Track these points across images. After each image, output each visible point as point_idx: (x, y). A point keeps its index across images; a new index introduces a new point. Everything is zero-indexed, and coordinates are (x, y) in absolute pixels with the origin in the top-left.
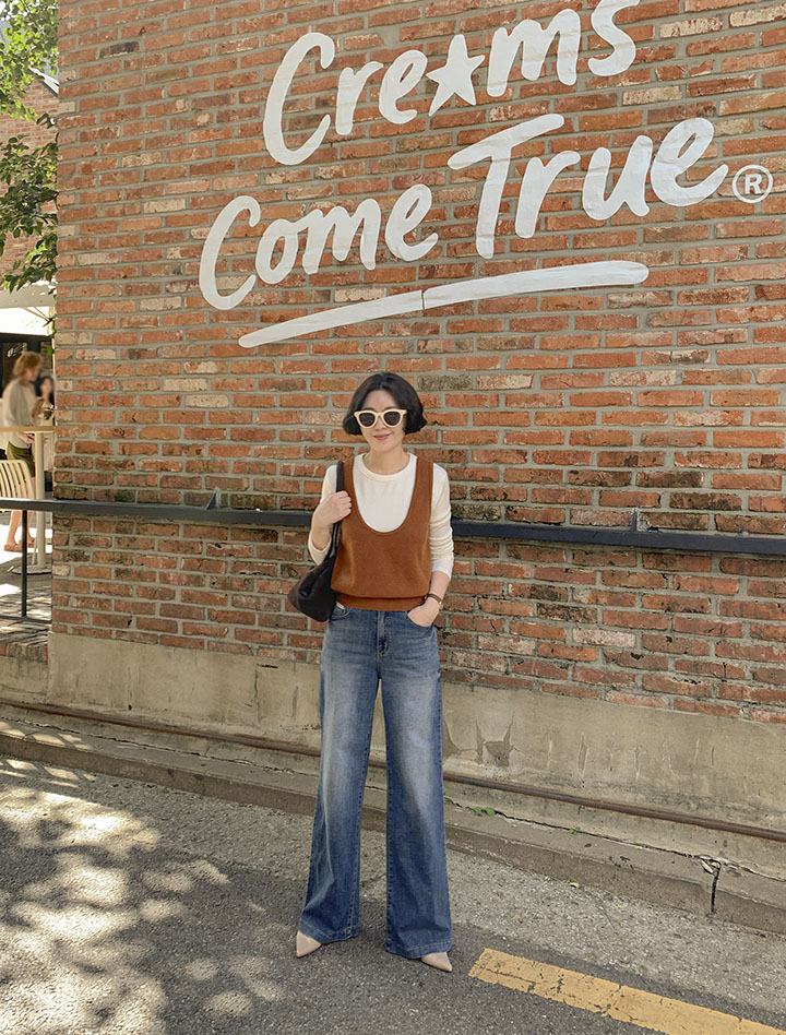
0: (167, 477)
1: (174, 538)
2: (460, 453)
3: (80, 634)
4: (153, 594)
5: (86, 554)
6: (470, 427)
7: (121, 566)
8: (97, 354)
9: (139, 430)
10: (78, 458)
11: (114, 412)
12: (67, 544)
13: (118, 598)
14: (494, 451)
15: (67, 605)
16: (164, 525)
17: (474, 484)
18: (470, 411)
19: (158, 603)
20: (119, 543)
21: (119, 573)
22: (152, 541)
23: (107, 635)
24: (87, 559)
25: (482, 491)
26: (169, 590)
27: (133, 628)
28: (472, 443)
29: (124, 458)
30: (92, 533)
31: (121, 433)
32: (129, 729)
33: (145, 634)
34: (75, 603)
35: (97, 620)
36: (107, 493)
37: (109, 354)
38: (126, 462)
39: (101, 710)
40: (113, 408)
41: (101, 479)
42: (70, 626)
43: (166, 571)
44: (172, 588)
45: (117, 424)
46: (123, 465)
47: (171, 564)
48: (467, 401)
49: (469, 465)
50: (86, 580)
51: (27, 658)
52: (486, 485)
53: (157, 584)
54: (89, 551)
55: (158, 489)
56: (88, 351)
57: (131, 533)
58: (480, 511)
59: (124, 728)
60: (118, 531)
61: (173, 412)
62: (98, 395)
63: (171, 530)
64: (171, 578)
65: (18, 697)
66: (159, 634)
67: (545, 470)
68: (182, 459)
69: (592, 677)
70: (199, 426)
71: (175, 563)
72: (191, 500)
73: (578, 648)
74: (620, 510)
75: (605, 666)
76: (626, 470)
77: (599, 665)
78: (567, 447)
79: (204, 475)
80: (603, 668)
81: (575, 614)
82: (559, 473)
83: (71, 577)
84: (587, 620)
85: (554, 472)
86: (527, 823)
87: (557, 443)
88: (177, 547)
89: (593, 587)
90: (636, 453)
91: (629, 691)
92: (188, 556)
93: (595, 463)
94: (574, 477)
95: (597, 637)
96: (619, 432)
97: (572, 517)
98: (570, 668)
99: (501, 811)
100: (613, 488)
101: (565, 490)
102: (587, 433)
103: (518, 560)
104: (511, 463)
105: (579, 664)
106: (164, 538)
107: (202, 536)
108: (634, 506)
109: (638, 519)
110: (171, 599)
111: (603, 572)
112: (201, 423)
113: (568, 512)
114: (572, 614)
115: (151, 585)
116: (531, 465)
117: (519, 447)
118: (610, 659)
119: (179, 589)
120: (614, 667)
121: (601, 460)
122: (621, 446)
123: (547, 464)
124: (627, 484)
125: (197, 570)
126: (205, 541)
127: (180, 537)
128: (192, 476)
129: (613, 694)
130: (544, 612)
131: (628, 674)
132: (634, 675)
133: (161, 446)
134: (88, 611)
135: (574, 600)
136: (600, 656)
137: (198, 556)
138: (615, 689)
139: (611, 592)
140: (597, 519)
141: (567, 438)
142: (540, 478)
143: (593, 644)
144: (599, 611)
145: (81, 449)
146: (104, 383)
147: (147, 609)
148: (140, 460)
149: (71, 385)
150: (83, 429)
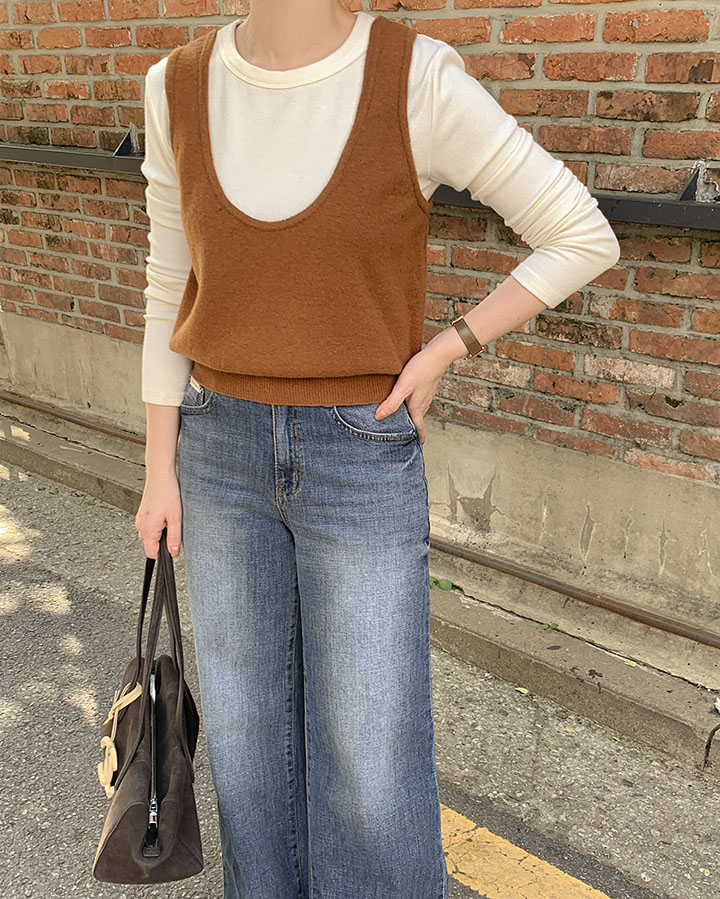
0: (77, 108)
1: (97, 197)
3: (28, 315)
4: (88, 271)
5: (14, 215)
7: (50, 232)
9: (35, 34)
13: (56, 273)
15: (9, 278)
16: (84, 178)
19: (96, 282)
20: (44, 201)
21: (50, 240)
22: (76, 199)
23: (51, 318)
24: (15, 221)
26: (103, 267)
27: (76, 312)
29: (27, 79)
30: (14, 188)
31: (16, 40)
33: (89, 321)
34: (16, 276)
35: (40, 301)
36: (20, 131)
38: (30, 85)
39: (60, 404)
41: (10, 113)
42: (17, 304)
43: (96, 241)
44: (106, 264)
45: (12, 26)
46: (28, 90)
47: (99, 233)
50: (20, 248)
53: (89, 259)
54: (17, 211)
55: (70, 125)
57: (53, 188)
59: (77, 426)
60: (40, 185)
63: (94, 185)
64: (102, 251)
66: (103, 321)
67: (560, 92)
68: (89, 79)
69: (607, 426)
70: (100, 25)
71: (104, 230)
72: (107, 141)
73: (590, 382)
74: (673, 164)
75: (627, 413)
76: (691, 88)
77: (618, 410)
78: (598, 46)
79: (115, 105)
80: (624, 415)
81: (589, 334)
82: (581, 97)
83: (7, 245)
84: (606, 343)
85: (575, 94)
86: (489, 608)
87: (584, 40)
88: (102, 209)
89: (620, 293)
90: (712, 54)
91: (657, 451)
92: (116, 222)
93: (641, 76)
94: (605, 103)
95: (619, 369)
96: (687, 13)
97: (597, 176)
98: (578, 410)
99: (461, 586)
100: (667, 125)
101: (589, 129)
102: (630, 17)
103: (512, 248)
104: (509, 79)
105: (590, 407)
106: (86, 196)
107: (126, 194)
108: (698, 158)
109: (700, 181)
110: (107, 278)
111: (638, 270)
112: (101, 19)
113: (592, 168)
114: (584, 333)
115: (83, 258)
116: (541, 82)
117: (524, 49)
118: (633, 402)
119: (114, 266)
120: (639, 416)
121: (651, 70)
122: (688, 41)
123: (563, 79)
124: (691, 117)
125: (127, 242)
126: (131, 202)
127: (103, 197)
128: (103, 105)
129: (634, 454)
130: (545, 326)
131: (659, 428)
132: (668, 430)
133: (62, 58)
134: (30, 287)
135: (589, 312)
136: (621, 398)
137: (126, 223)
138: (638, 446)
139: (646, 303)
140: (635, 180)
141: (600, 27)
142: (553, 106)
143: (611, 379)
144: (626, 333)
147: (86, 289)
148: (45, 82)
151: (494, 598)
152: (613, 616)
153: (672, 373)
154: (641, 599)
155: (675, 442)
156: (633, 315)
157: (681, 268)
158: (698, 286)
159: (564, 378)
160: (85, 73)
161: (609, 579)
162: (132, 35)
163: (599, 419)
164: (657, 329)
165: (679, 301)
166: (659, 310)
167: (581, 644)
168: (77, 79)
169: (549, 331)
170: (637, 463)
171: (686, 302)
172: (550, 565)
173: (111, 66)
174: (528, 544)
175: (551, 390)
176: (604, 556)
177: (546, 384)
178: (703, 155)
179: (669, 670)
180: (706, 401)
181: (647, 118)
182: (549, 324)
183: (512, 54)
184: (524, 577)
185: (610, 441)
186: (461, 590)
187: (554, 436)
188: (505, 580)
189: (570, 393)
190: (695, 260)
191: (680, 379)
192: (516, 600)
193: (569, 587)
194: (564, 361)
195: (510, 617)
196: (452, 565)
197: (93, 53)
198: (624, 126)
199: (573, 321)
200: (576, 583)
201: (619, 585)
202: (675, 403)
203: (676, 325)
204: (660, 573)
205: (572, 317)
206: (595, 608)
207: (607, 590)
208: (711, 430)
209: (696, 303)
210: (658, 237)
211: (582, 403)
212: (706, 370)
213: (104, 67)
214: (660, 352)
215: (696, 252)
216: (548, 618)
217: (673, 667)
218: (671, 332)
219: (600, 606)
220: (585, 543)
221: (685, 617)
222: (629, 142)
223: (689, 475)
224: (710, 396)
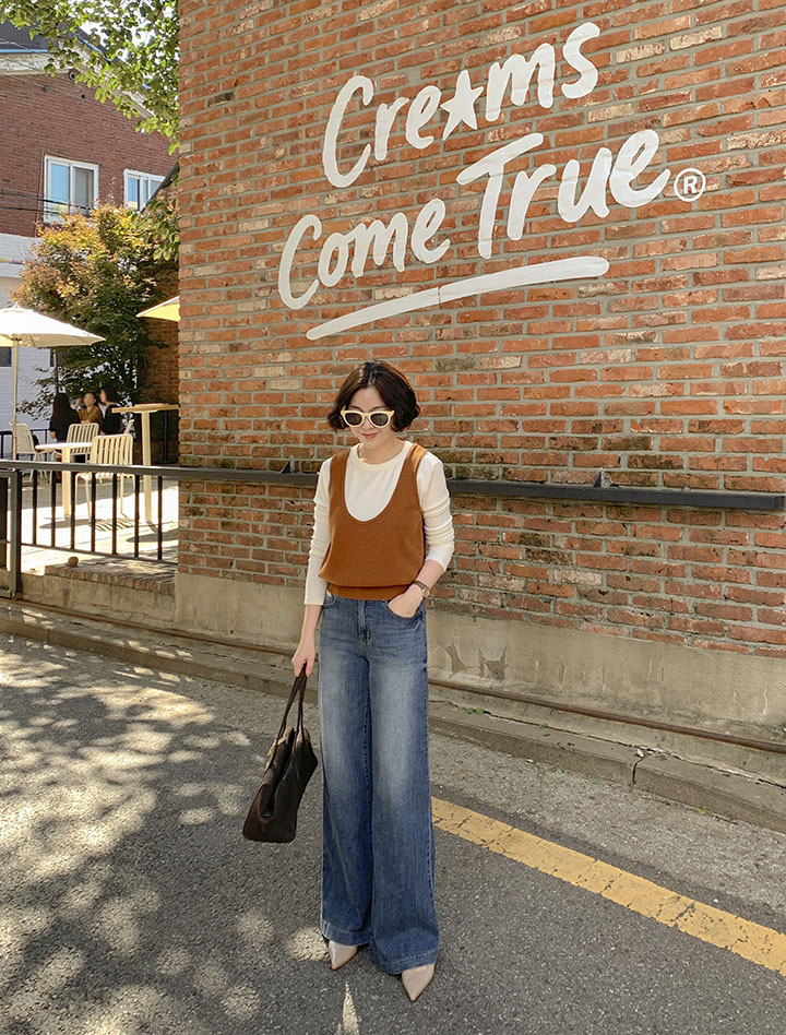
0: (257, 448)
1: (262, 497)
2: (467, 423)
3: (197, 574)
4: (246, 541)
5: (201, 510)
6: (475, 402)
7: (225, 519)
8: (207, 348)
9: (237, 410)
10: (195, 433)
11: (220, 395)
12: (189, 502)
13: (223, 545)
14: (492, 422)
15: (188, 550)
16: (255, 487)
17: (479, 450)
18: (475, 389)
19: (251, 548)
20: (224, 501)
21: (223, 524)
22: (247, 499)
23: (214, 574)
24: (201, 514)
25: (484, 455)
26: (258, 538)
27: (234, 569)
28: (477, 415)
29: (227, 432)
30: (204, 494)
31: (224, 412)
32: (228, 647)
33: (242, 574)
34: (193, 549)
35: (208, 563)
36: (215, 461)
37: (216, 348)
38: (228, 436)
39: (211, 634)
40: (219, 392)
41: (211, 451)
42: (190, 567)
43: (256, 523)
44: (261, 536)
45: (222, 405)
46: (226, 439)
47: (260, 518)
48: (472, 380)
49: (476, 434)
50: (201, 530)
51: (160, 593)
52: (488, 450)
53: (250, 534)
54: (203, 508)
55: (251, 457)
56: (201, 347)
57: (232, 493)
58: (481, 472)
59: (224, 647)
60: (223, 491)
61: (262, 395)
62: (209, 382)
63: (260, 490)
64: (260, 529)
65: (154, 623)
66: (252, 573)
67: (531, 437)
68: (268, 432)
69: (569, 610)
71: (263, 516)
72: (274, 466)
73: (558, 585)
74: (589, 470)
75: (579, 601)
77: (574, 600)
79: (283, 446)
83: (191, 529)
84: (564, 562)
85: (539, 439)
87: (541, 414)
88: (264, 504)
89: (569, 535)
90: (601, 421)
92: (271, 511)
93: (570, 430)
95: (572, 576)
97: (552, 476)
98: (552, 602)
99: (488, 711)
100: (584, 451)
101: (547, 454)
102: (563, 405)
103: (511, 513)
104: (506, 432)
105: (559, 600)
106: (255, 497)
107: (282, 494)
108: (599, 467)
111: (577, 522)
113: (549, 472)
114: (553, 557)
115: (246, 534)
116: (521, 433)
117: (512, 418)
118: (582, 595)
119: (265, 537)
121: (574, 428)
123: (532, 432)
125: (277, 522)
127: (266, 496)
128: (274, 446)
134: (203, 555)
135: (554, 546)
136: (575, 593)
139: (583, 540)
140: (571, 478)
142: (528, 444)
143: (569, 582)
145: (197, 425)
146: (213, 372)
147: (244, 553)
148: (238, 434)
149: (189, 375)
150: (199, 410)
159: (542, 583)
163: (564, 606)
164: (590, 553)
169: (533, 557)
170: (587, 630)
175: (537, 592)
176: (572, 685)
180: (619, 591)
181: (574, 449)
182: (533, 553)
183: (507, 421)
185: (571, 619)
189: (547, 592)
194: (543, 574)
198: (563, 452)
205: (545, 548)
208: (623, 606)
210: (585, 505)
211: (554, 598)
222: (566, 460)
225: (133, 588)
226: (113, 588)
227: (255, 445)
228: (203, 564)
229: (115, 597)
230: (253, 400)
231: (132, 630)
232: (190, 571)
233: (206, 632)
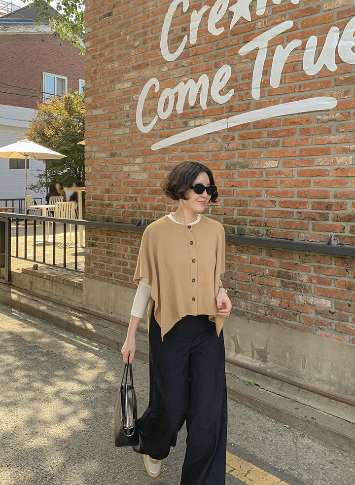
0: (125, 211)
1: (127, 239)
2: (244, 201)
3: (94, 279)
4: (120, 263)
5: (96, 244)
6: (249, 188)
7: (108, 250)
8: (99, 155)
9: (114, 189)
10: (93, 202)
11: (106, 181)
12: (90, 239)
13: (108, 264)
14: (259, 201)
15: (90, 266)
16: (123, 233)
17: (251, 218)
18: (249, 180)
19: (122, 267)
20: (107, 240)
21: (107, 253)
22: (119, 239)
23: (103, 280)
24: (96, 246)
25: (254, 221)
26: (125, 262)
27: (113, 278)
28: (250, 196)
29: (109, 202)
30: (98, 235)
31: (107, 191)
32: (109, 322)
33: (117, 281)
34: (92, 265)
35: (100, 274)
36: (103, 218)
37: (103, 155)
38: (110, 204)
39: (101, 312)
40: (105, 180)
41: (101, 212)
42: (91, 275)
43: (124, 253)
44: (127, 261)
45: (107, 187)
46: (109, 205)
47: (126, 251)
48: (247, 175)
49: (249, 208)
50: (96, 255)
51: (76, 287)
52: (256, 218)
53: (121, 259)
54: (97, 243)
55: (121, 216)
56: (96, 154)
57: (112, 236)
58: (253, 231)
59: (107, 322)
60: (107, 235)
61: (127, 182)
62: (100, 174)
63: (126, 235)
64: (126, 256)
65: (73, 304)
66: (122, 281)
67: (285, 211)
68: (130, 203)
69: (309, 321)
70: (136, 188)
71: (127, 250)
72: (133, 221)
73: (301, 305)
74: (323, 234)
75: (316, 316)
76: (326, 211)
77: (313, 315)
78: (296, 199)
79: (138, 211)
80: (315, 317)
81: (300, 287)
82: (292, 213)
83: (91, 254)
84: (306, 291)
85: (290, 212)
86: (270, 393)
87: (291, 197)
88: (128, 242)
89: (309, 274)
90: (331, 202)
91: (328, 331)
92: (131, 247)
93: (310, 208)
94: (300, 215)
95: (311, 300)
96: (323, 191)
97: (298, 236)
98: (298, 315)
99: (259, 384)
100: (320, 222)
101: (295, 222)
102: (306, 191)
103: (271, 258)
104: (268, 207)
105: (302, 314)
106: (123, 238)
107: (136, 238)
108: (330, 232)
109: (332, 239)
110: (126, 266)
111: (314, 266)
112: (137, 186)
113: (296, 234)
114: (298, 287)
115: (119, 259)
116: (278, 208)
117: (272, 199)
118: (318, 313)
119: (129, 262)
120: (320, 318)
121: (313, 206)
122: (324, 198)
123: (286, 208)
124: (327, 220)
125: (134, 253)
126: (137, 240)
127: (129, 239)
128: (133, 211)
129: (319, 332)
130: (284, 285)
131: (328, 322)
132: (331, 323)
133: (122, 197)
134: (97, 269)
135: (299, 280)
136: (313, 311)
137: (135, 247)
138: (321, 329)
139: (319, 278)
140: (311, 238)
141: (296, 194)
142: (283, 215)
143: (309, 304)
144: (313, 287)
145: (94, 198)
146: (102, 168)
147: (118, 270)
148: (115, 203)
149: (90, 170)
150: (95, 189)
151: (272, 389)
152: (317, 395)
153: (330, 302)
154: (326, 388)
155: (334, 327)
156: (315, 281)
157: (329, 266)
158: (336, 272)
159: (291, 303)
160: (129, 201)
161: (313, 381)
162: (147, 191)
163: (306, 319)
164: (323, 286)
165: (330, 277)
166: (323, 280)
167: (306, 407)
168: (126, 203)
169: (286, 286)
170: (321, 335)
171: (332, 277)
172: (291, 375)
173: (138, 200)
174: (282, 367)
175: (288, 308)
176: (311, 372)
177: (286, 305)
178: (333, 231)
179: (340, 416)
180: (343, 312)
181: (313, 220)
182: (286, 284)
183: (269, 200)
184: (282, 380)
185: (311, 327)
186: (259, 386)
187: (290, 325)
188: (275, 381)
189: (294, 309)
190: (334, 263)
191: (333, 304)
192: (280, 390)
193: (300, 384)
194: (292, 297)
195: (278, 396)
196: (254, 376)
197: (133, 195)
198: (306, 222)
199: (294, 283)
200: (302, 382)
201: (317, 383)
202: (333, 313)
203: (330, 285)
204: (332, 378)
205: (293, 281)
206: (310, 392)
207: (313, 385)
208: (346, 323)
209: (336, 278)
210: (320, 256)
211: (299, 313)
212: (342, 301)
213: (136, 200)
214: (326, 295)
215: (333, 261)
216: (293, 397)
217: (341, 415)
218: (328, 287)
219: (311, 391)
220: (304, 367)
221: (343, 395)
222: (308, 226)
223: (340, 340)
224: (345, 311)
225: (63, 284)
226: (54, 283)
227: (124, 209)
228: (97, 274)
229: (54, 287)
230: (122, 185)
231: (62, 306)
232: (91, 277)
233: (98, 311)
